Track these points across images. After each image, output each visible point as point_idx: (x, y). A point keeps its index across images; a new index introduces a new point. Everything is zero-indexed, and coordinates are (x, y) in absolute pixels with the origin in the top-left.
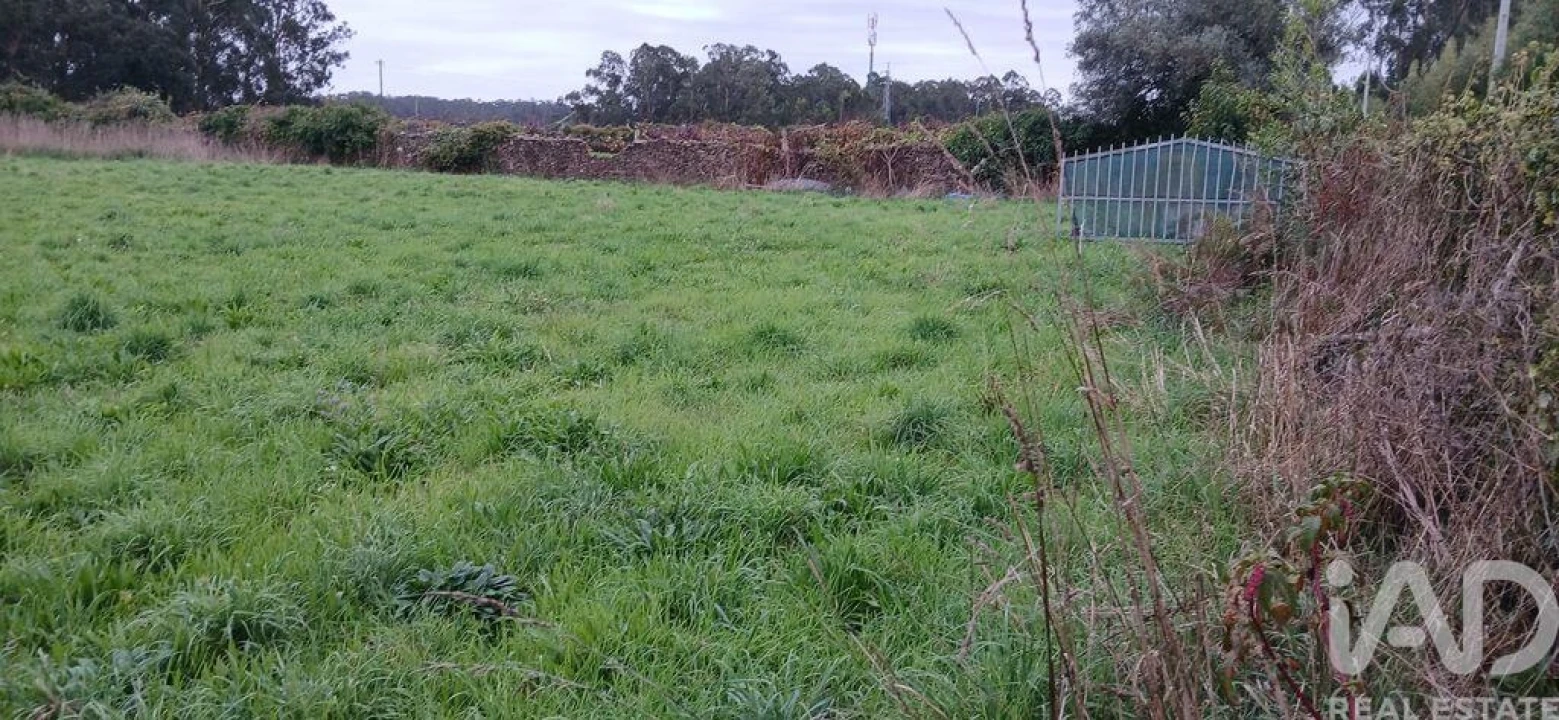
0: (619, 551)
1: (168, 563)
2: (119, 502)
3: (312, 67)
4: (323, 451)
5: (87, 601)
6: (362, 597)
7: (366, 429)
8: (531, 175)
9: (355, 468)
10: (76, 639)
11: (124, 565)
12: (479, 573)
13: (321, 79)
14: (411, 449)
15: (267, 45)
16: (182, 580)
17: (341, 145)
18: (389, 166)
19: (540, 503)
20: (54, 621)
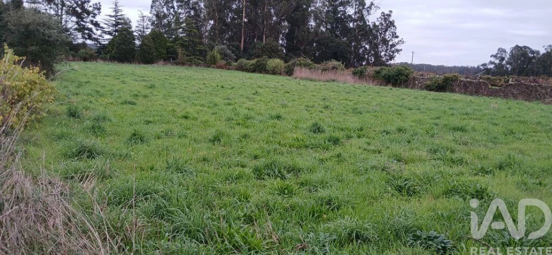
0: (495, 242)
1: (336, 209)
2: (323, 187)
3: (389, 54)
4: (386, 183)
5: (313, 215)
6: (397, 235)
7: (401, 178)
8: (465, 94)
9: (396, 190)
10: (309, 226)
11: (323, 207)
12: (439, 237)
13: (392, 58)
14: (415, 188)
15: (375, 47)
16: (340, 215)
17: (396, 80)
18: (412, 88)
19: (463, 217)
20: (304, 219)
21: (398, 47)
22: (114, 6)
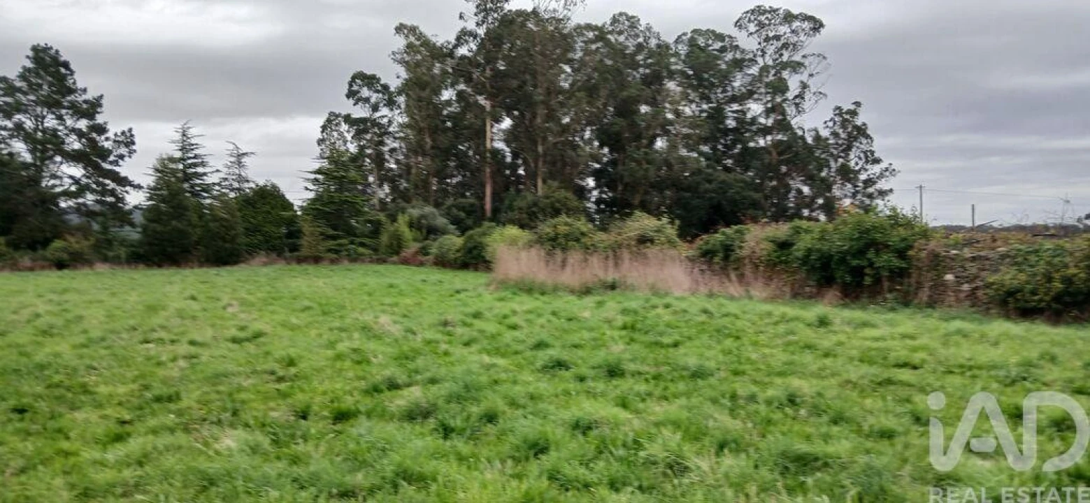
3: (863, 202)
18: (932, 304)
21: (882, 185)
22: (178, 137)
